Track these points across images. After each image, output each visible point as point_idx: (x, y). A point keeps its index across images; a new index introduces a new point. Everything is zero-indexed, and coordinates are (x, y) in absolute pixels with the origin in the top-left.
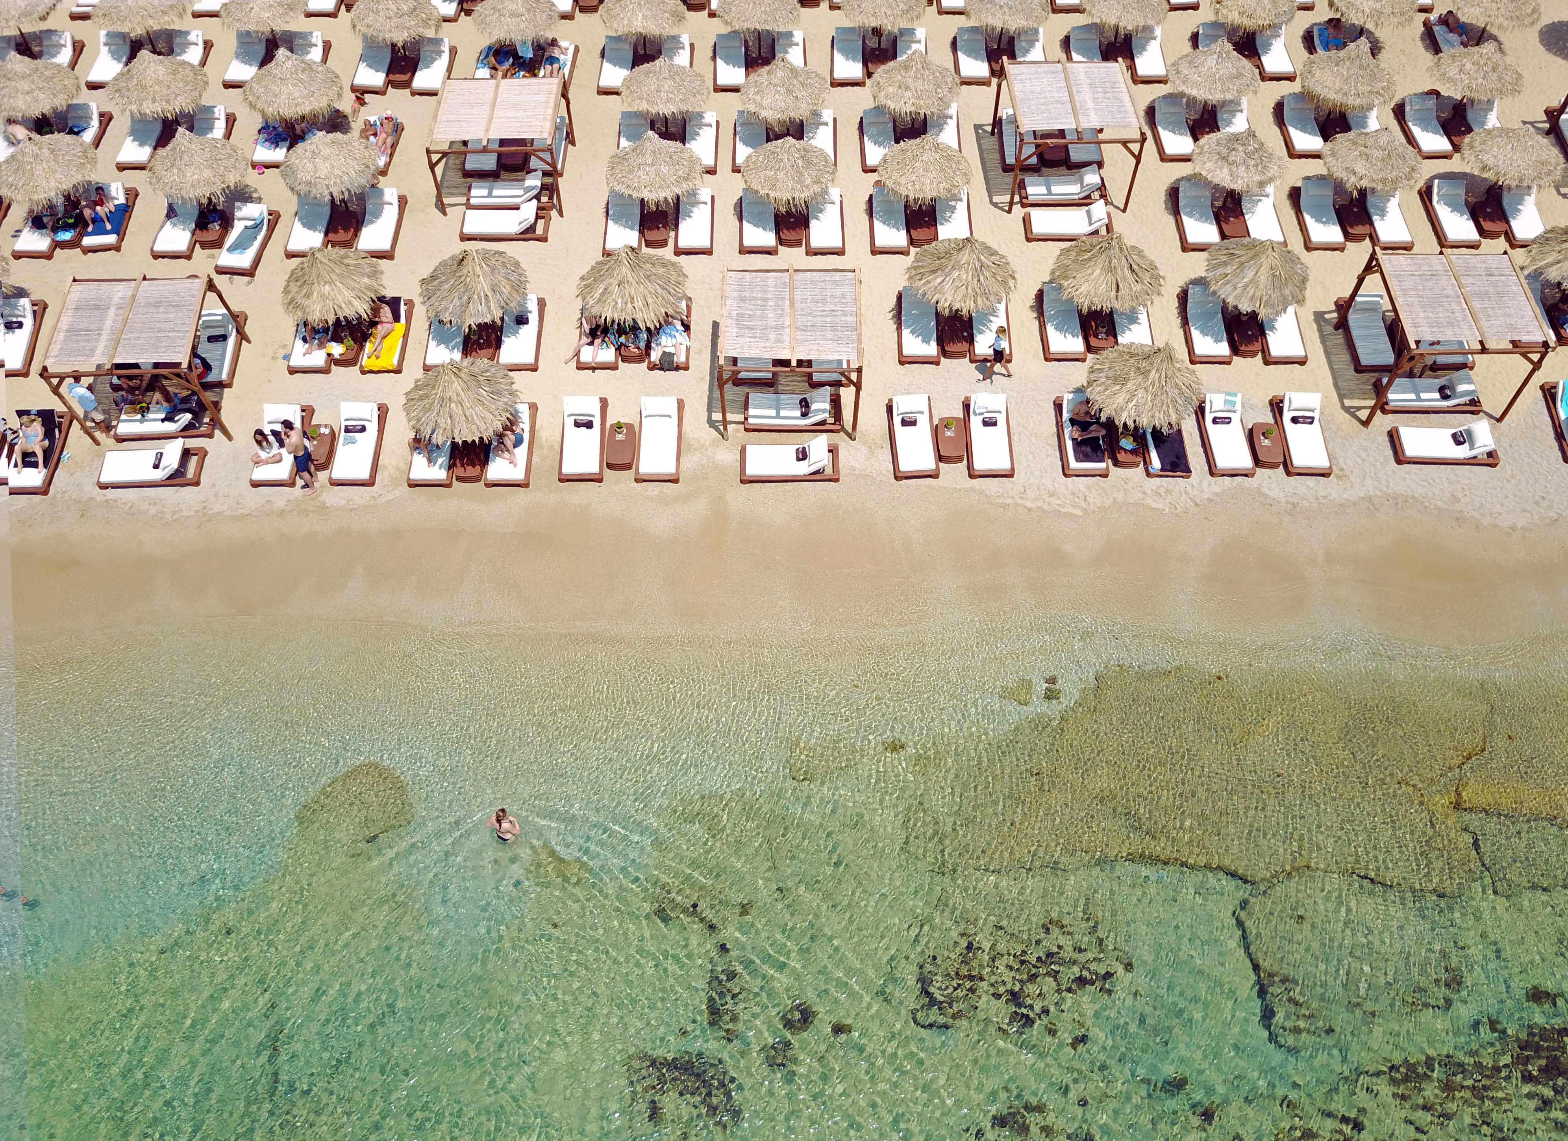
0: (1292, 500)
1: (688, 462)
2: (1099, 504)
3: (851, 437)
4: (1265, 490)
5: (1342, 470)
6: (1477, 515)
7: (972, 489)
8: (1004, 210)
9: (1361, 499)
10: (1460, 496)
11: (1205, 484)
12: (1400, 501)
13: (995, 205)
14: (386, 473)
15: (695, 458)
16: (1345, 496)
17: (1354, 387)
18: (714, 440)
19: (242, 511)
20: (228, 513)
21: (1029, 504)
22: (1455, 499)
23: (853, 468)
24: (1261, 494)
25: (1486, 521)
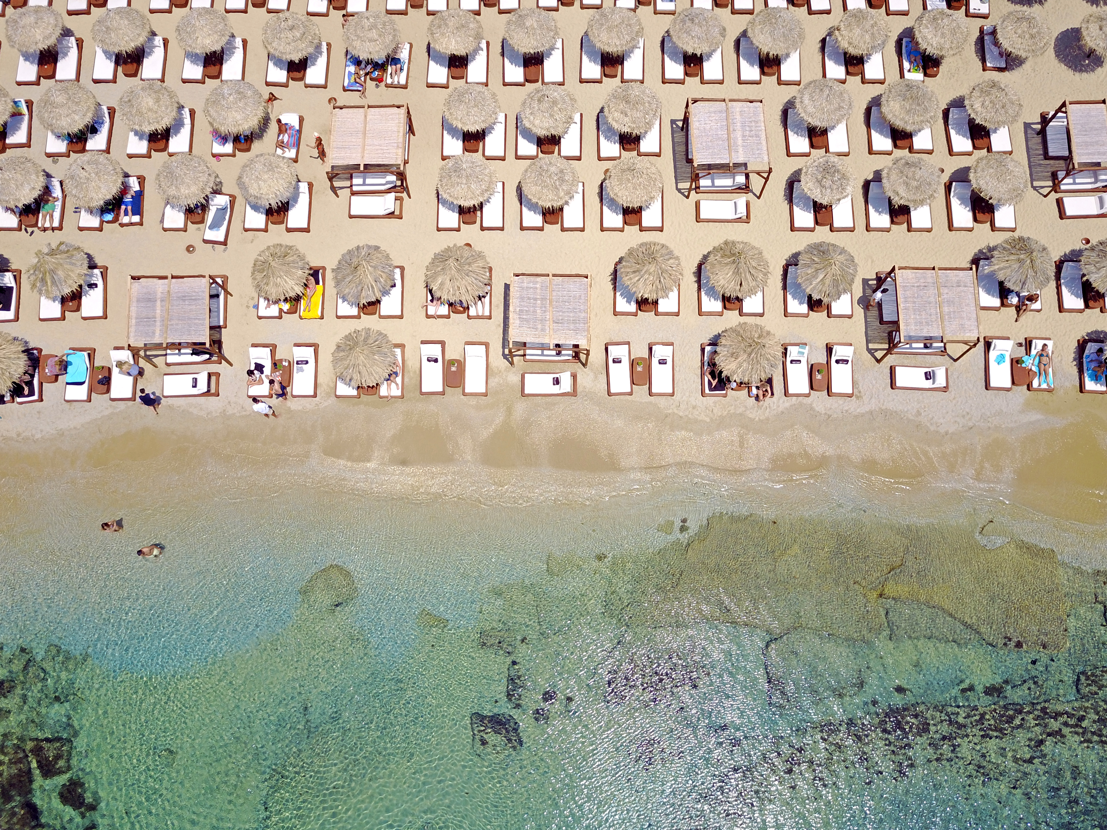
0: (828, 413)
1: (493, 382)
2: (720, 414)
3: (584, 365)
4: (814, 405)
5: (860, 392)
6: (928, 425)
7: (651, 403)
8: (684, 195)
9: (867, 412)
10: (922, 411)
11: (781, 401)
12: (888, 414)
13: (679, 190)
14: (323, 389)
15: (496, 380)
16: (858, 410)
17: (877, 334)
18: (507, 367)
19: (244, 413)
20: (238, 415)
21: (681, 414)
22: (919, 413)
23: (584, 387)
24: (812, 409)
25: (932, 428)
